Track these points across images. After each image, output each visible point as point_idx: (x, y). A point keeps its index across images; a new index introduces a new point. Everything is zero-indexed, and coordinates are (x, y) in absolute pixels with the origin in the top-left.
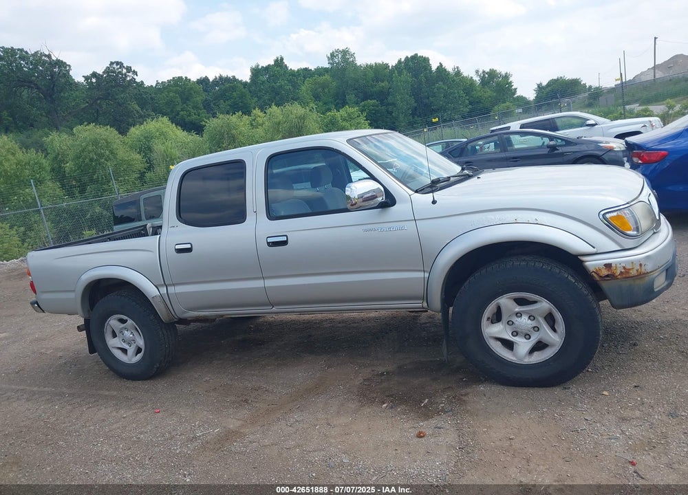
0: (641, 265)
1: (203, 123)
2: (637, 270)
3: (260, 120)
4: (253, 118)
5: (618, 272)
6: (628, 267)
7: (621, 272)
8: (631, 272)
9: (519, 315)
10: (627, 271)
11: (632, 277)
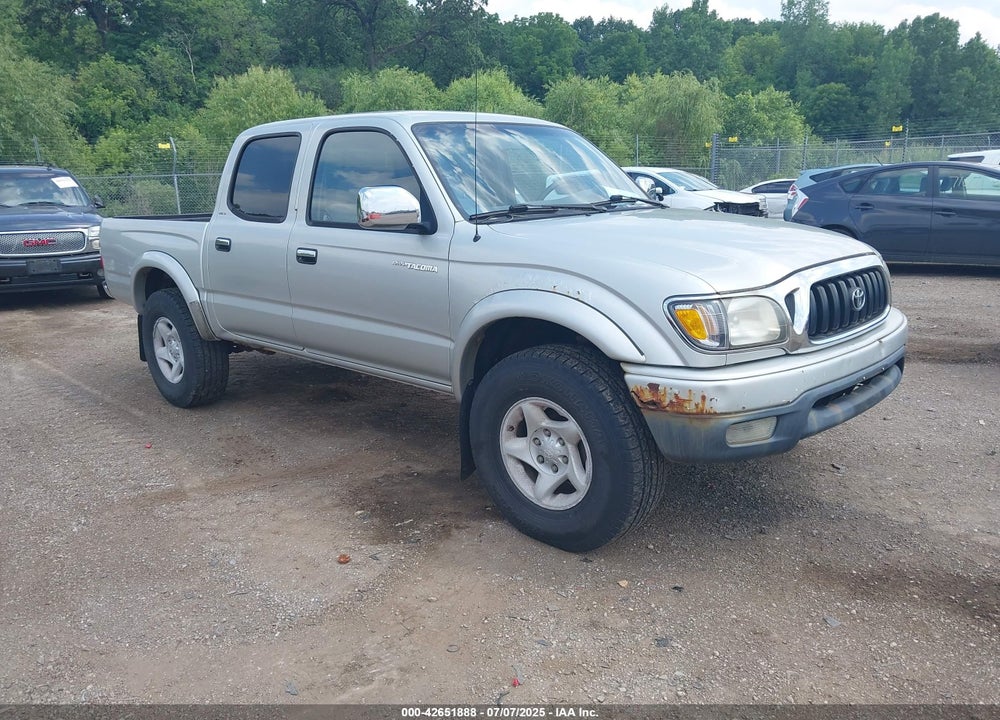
0: (704, 398)
1: (546, 86)
2: (697, 405)
3: (634, 93)
4: (625, 87)
5: (666, 403)
6: (682, 396)
7: (671, 402)
8: (686, 405)
9: (548, 432)
10: (679, 402)
11: (687, 414)
